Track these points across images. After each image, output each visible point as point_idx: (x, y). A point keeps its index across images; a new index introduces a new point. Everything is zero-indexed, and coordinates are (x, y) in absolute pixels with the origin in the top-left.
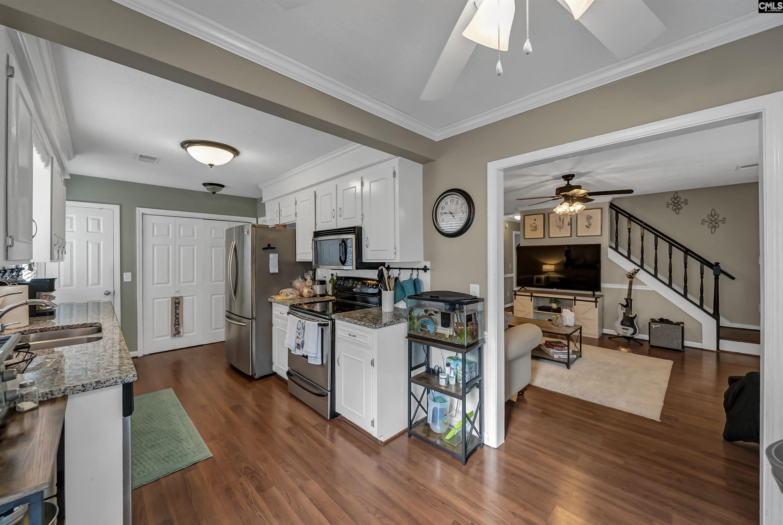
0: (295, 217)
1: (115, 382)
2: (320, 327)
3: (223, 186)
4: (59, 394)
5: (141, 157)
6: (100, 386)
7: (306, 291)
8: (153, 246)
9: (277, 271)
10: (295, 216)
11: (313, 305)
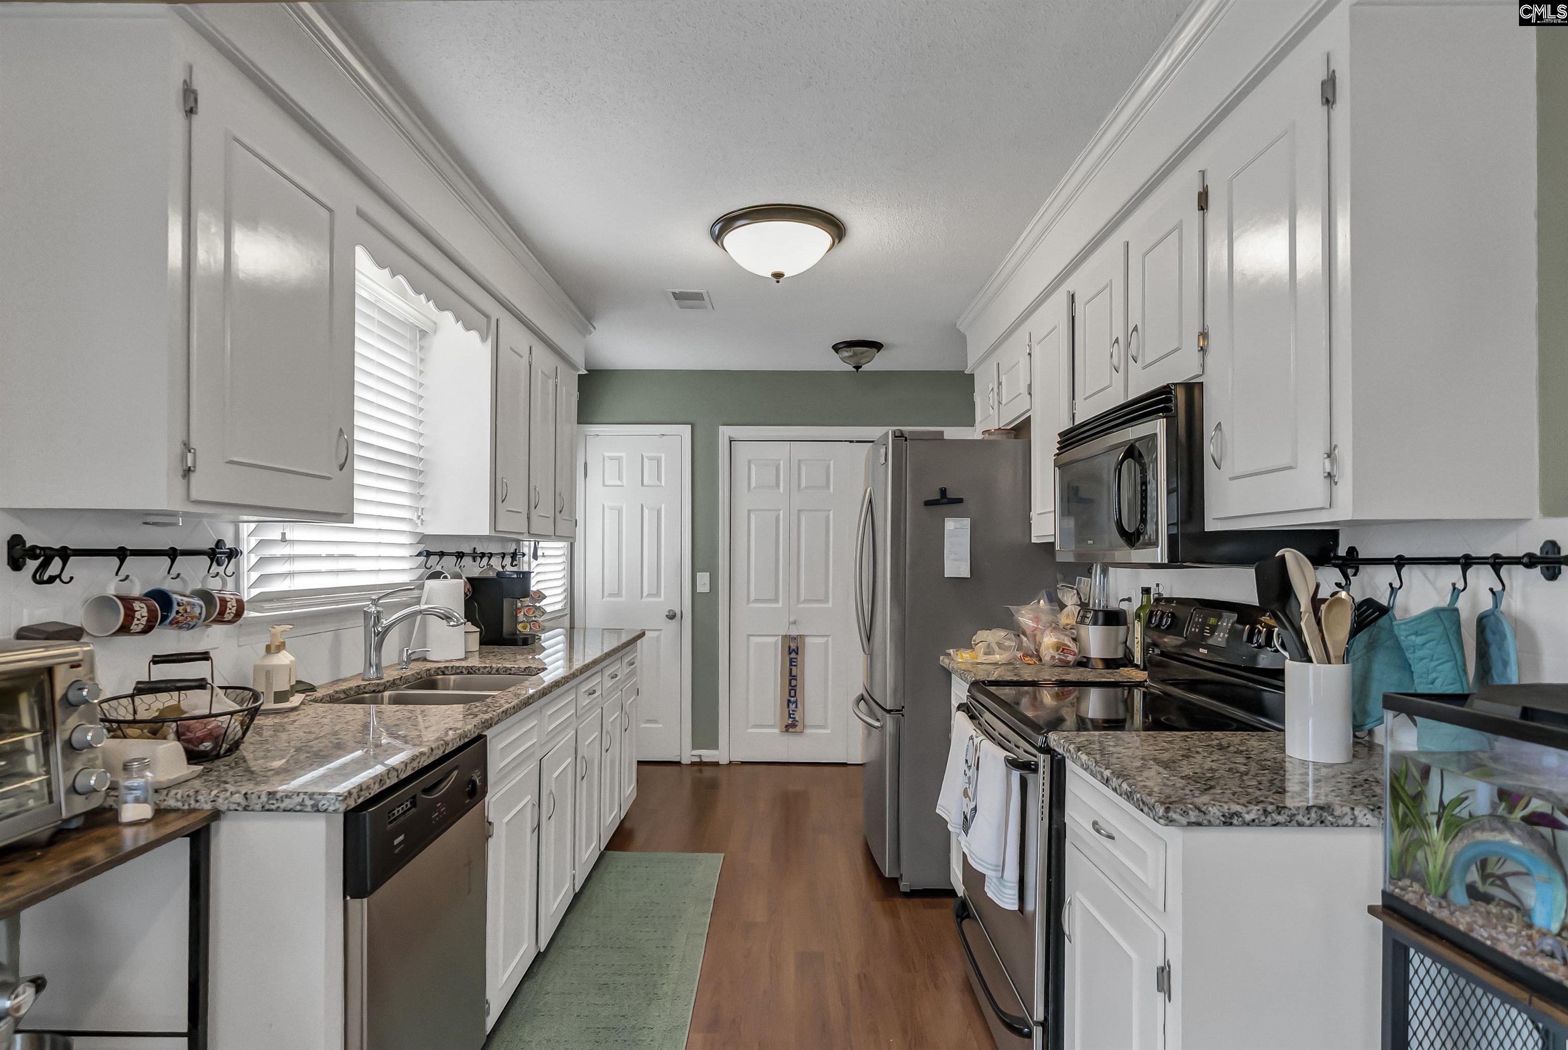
0: (1029, 397)
1: (301, 805)
2: (1016, 775)
3: (877, 346)
4: (206, 802)
5: (677, 296)
6: (273, 804)
7: (1049, 640)
8: (749, 511)
9: (965, 572)
10: (1027, 393)
11: (1075, 692)
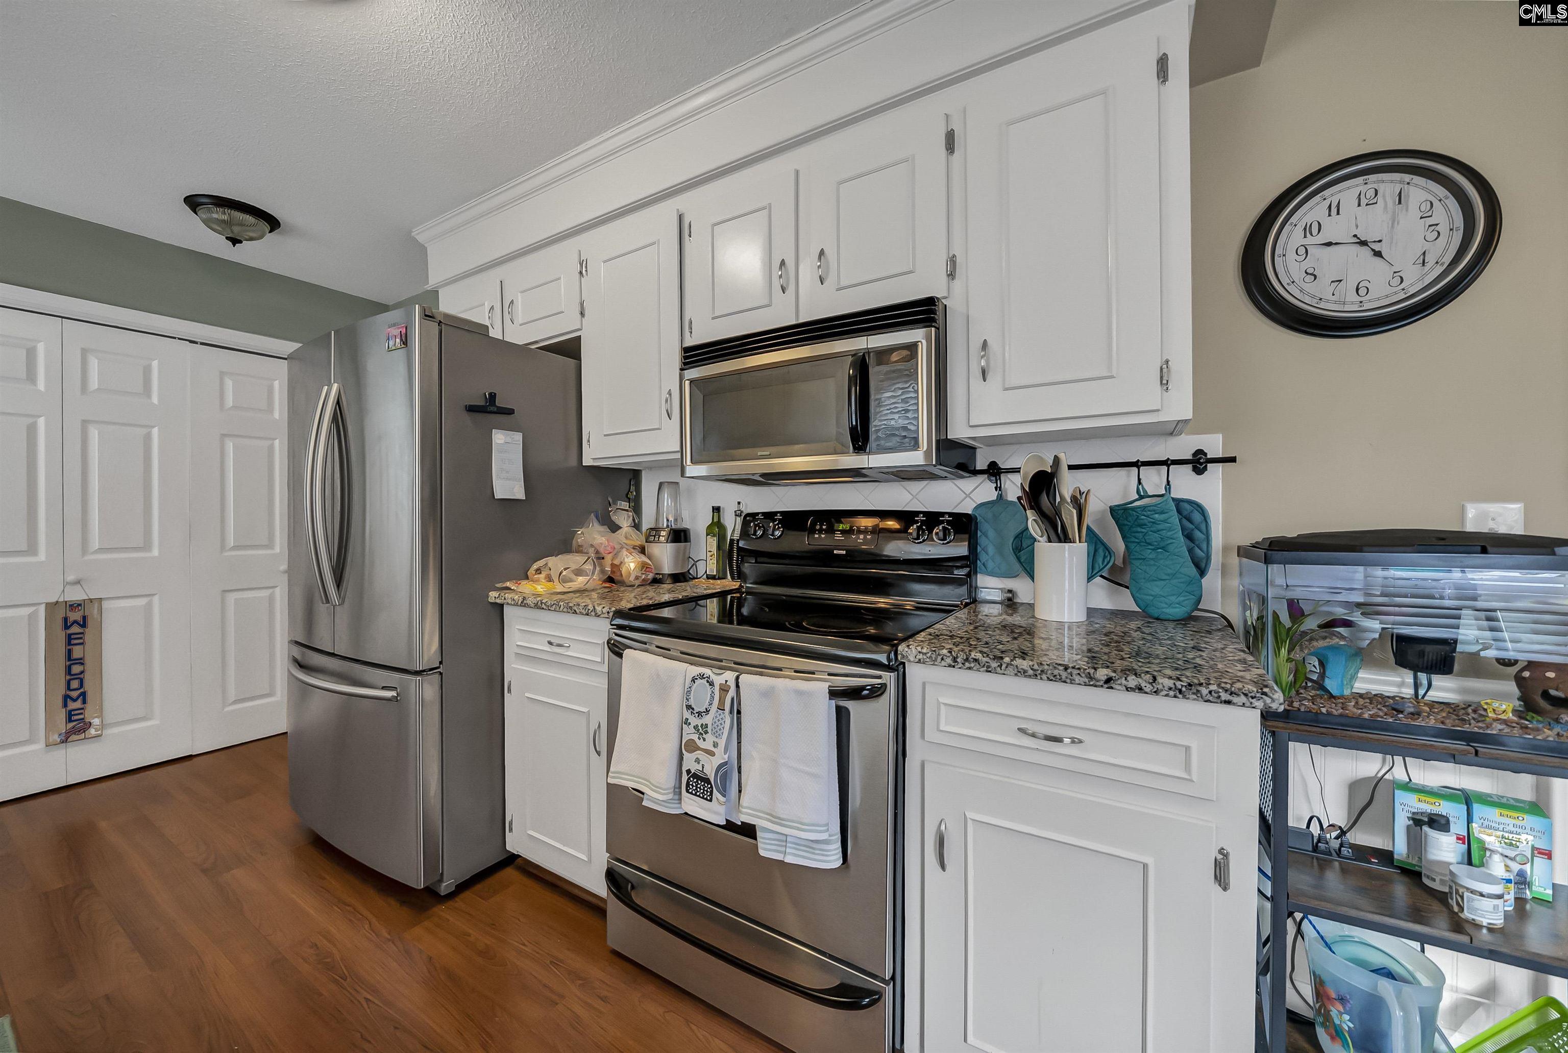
0: (578, 319)
2: (826, 705)
3: (273, 223)
7: (631, 564)
9: (519, 493)
10: (575, 314)
